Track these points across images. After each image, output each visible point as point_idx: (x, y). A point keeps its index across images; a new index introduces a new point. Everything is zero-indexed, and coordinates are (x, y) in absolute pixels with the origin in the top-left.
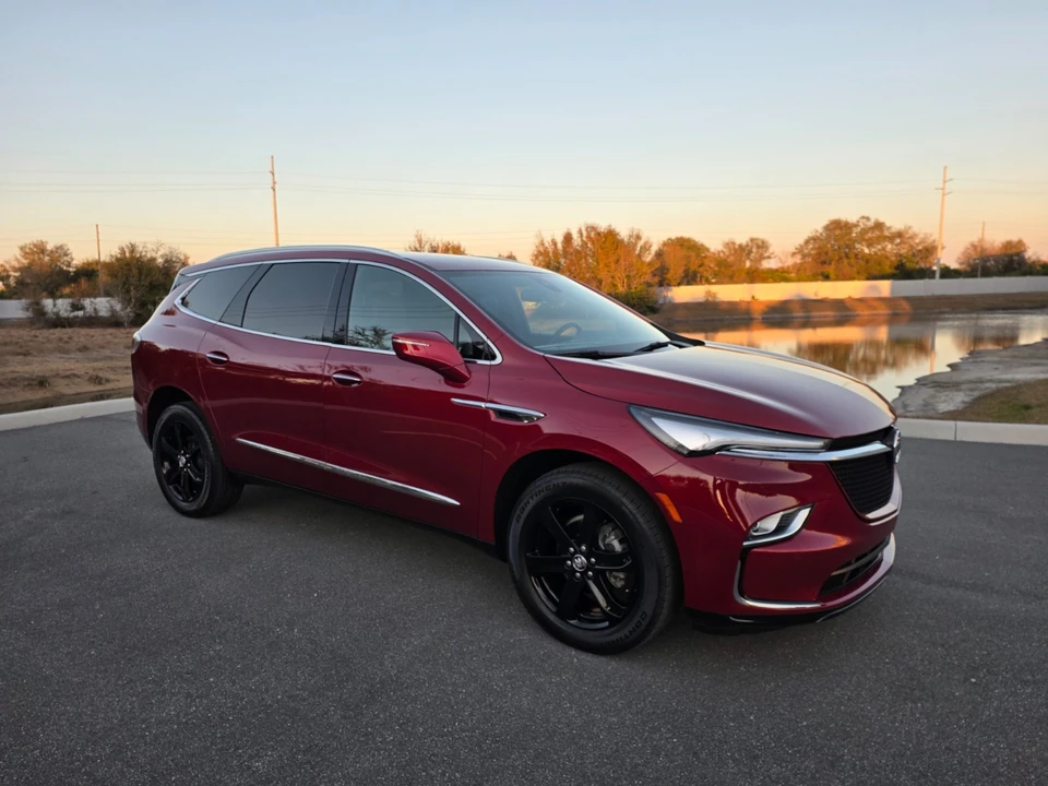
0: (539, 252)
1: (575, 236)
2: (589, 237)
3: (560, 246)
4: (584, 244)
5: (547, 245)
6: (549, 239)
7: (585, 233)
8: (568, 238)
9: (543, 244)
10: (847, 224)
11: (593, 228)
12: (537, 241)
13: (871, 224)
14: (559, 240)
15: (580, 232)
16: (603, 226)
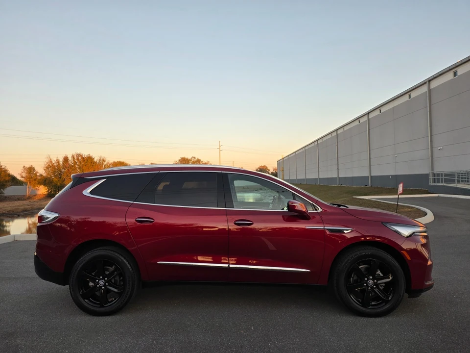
0: (50, 166)
1: (70, 158)
2: (78, 159)
3: (61, 163)
4: (75, 163)
5: (54, 162)
6: (55, 159)
7: (76, 158)
8: (66, 159)
9: (51, 162)
10: (187, 159)
11: (81, 155)
12: (47, 160)
13: (196, 159)
14: (61, 160)
15: (73, 157)
16: (85, 154)
